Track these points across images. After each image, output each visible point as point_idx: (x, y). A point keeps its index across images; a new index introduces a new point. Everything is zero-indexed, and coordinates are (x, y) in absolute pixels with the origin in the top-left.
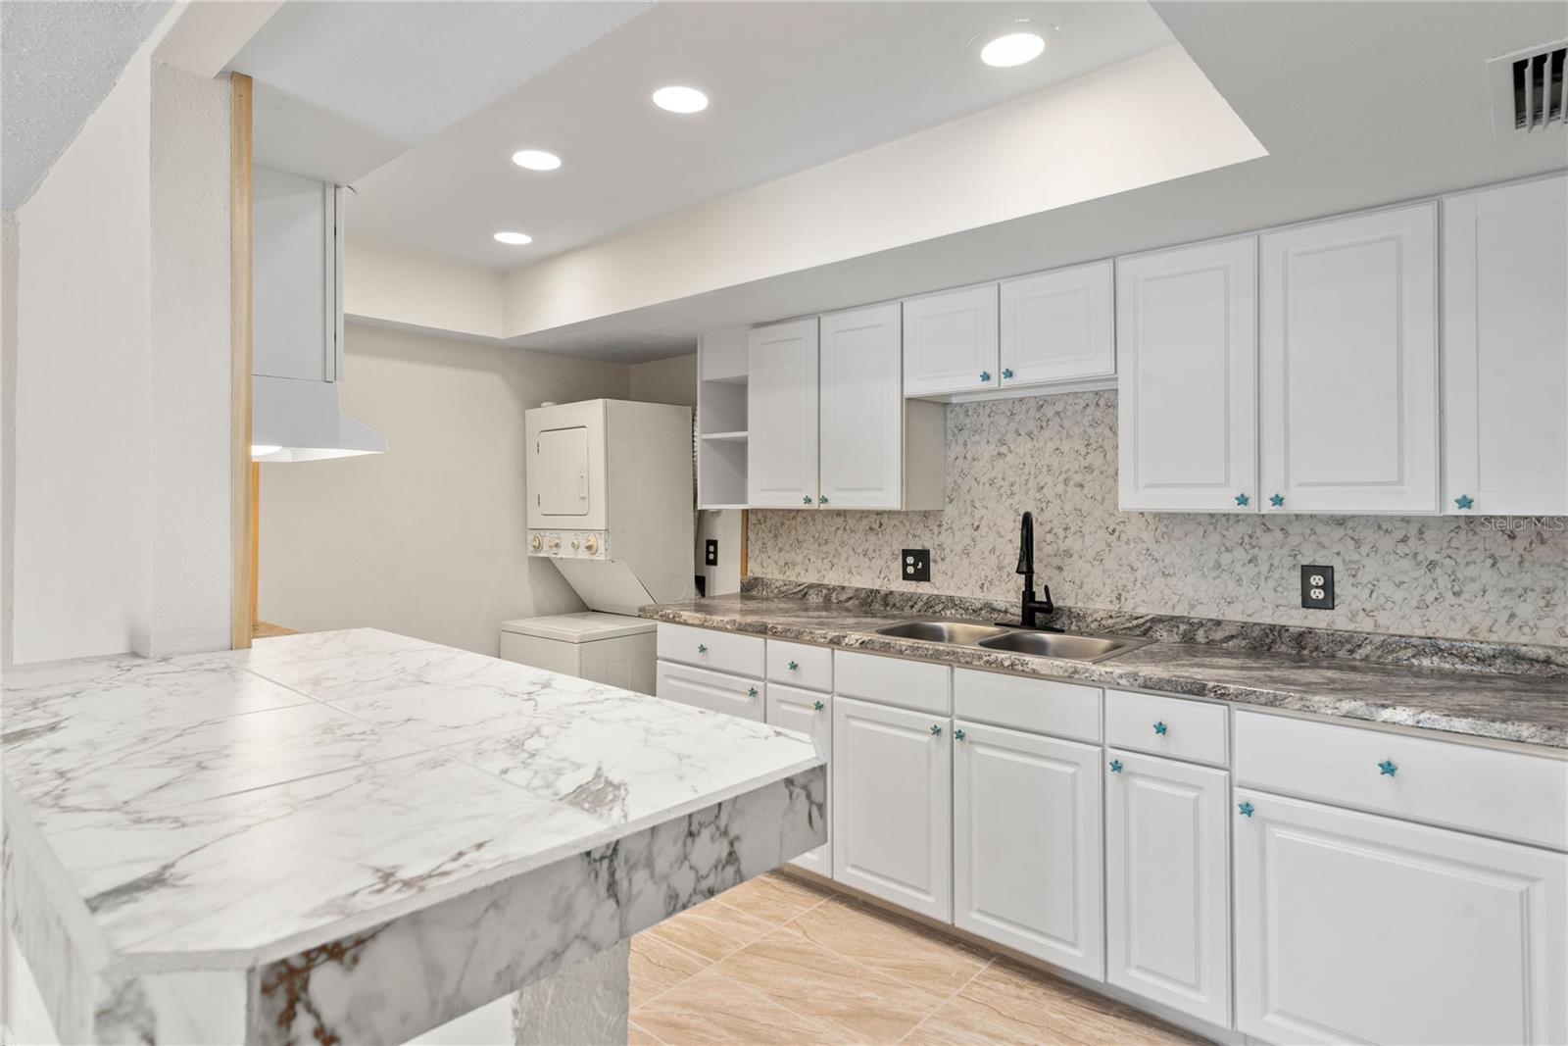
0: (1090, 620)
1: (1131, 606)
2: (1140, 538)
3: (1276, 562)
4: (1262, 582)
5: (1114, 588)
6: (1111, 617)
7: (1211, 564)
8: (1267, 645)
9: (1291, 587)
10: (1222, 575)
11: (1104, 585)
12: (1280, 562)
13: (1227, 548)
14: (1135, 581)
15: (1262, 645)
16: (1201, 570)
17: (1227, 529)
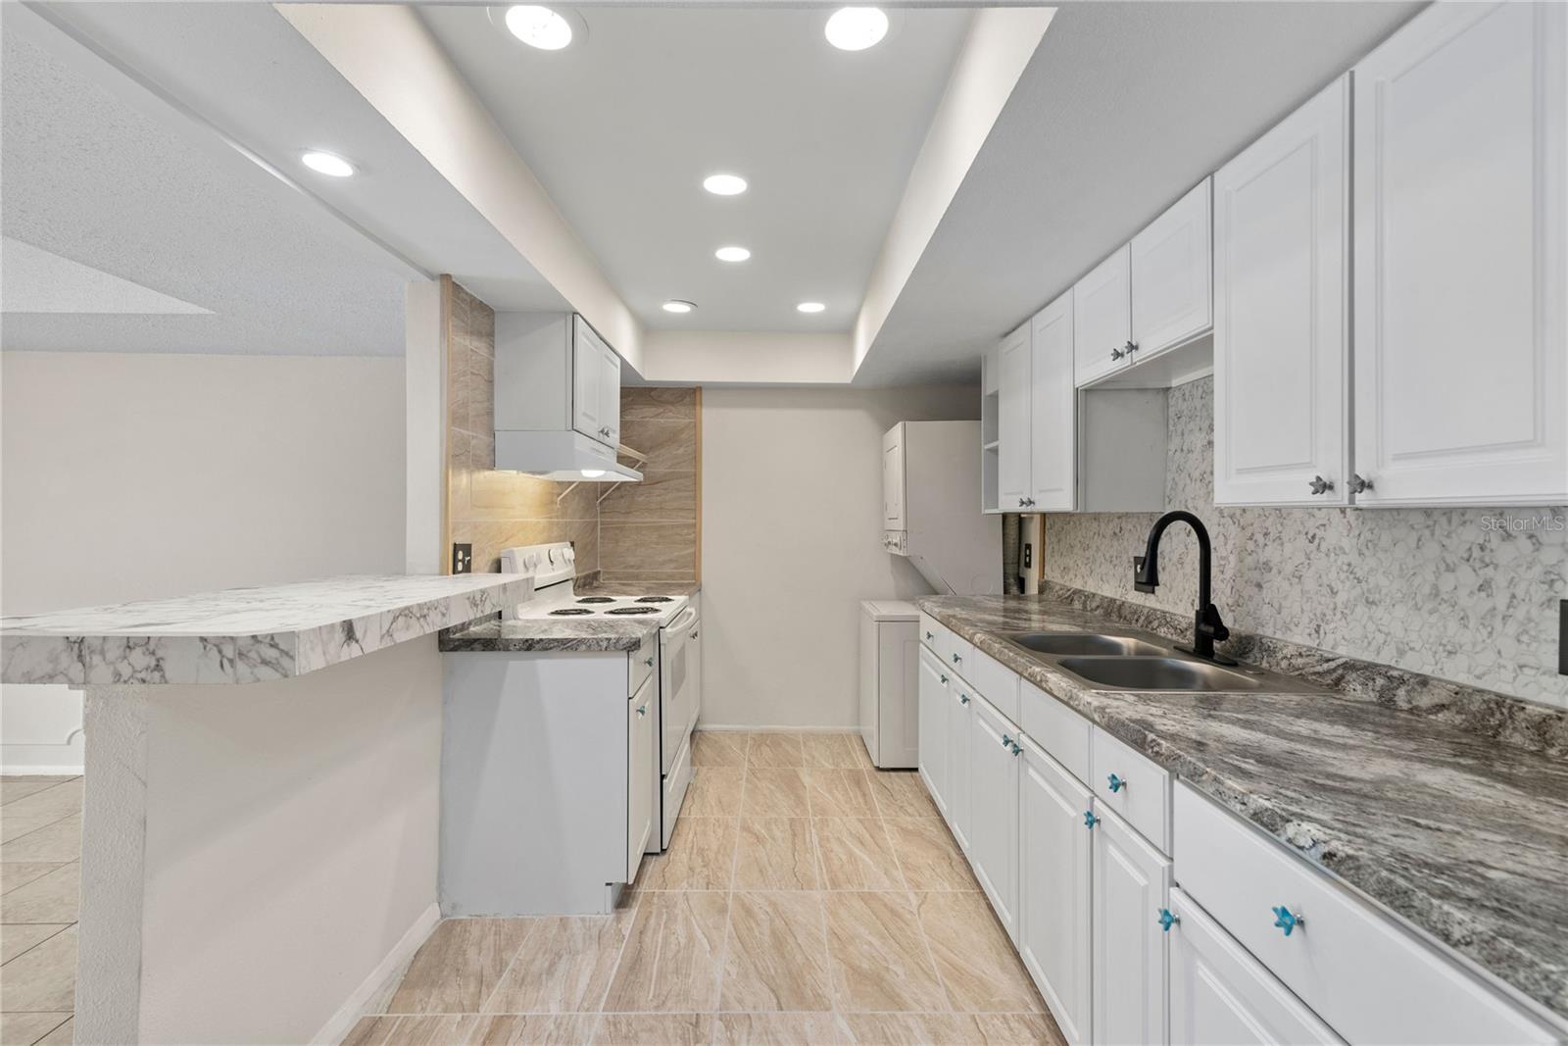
0: (1280, 655)
1: (1331, 643)
2: (1341, 548)
3: (1520, 592)
4: (1498, 623)
5: (1313, 617)
6: (1301, 655)
7: (1427, 590)
8: (1492, 727)
9: (1543, 636)
10: (1440, 607)
11: (1302, 611)
12: (1527, 592)
13: (1447, 565)
14: (1335, 609)
15: (1484, 727)
16: (1414, 599)
17: (1448, 536)
